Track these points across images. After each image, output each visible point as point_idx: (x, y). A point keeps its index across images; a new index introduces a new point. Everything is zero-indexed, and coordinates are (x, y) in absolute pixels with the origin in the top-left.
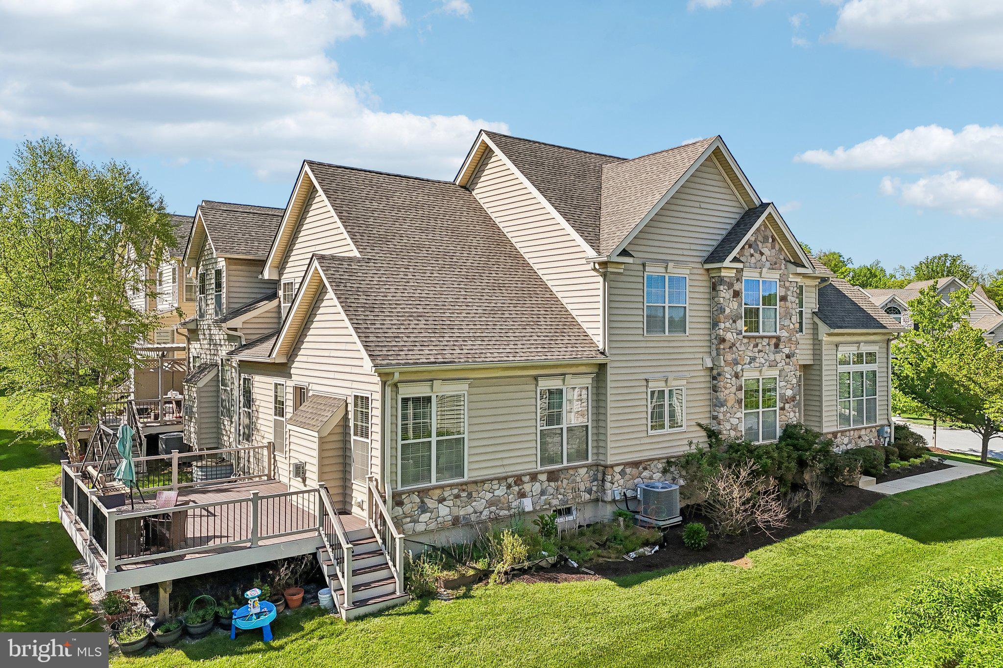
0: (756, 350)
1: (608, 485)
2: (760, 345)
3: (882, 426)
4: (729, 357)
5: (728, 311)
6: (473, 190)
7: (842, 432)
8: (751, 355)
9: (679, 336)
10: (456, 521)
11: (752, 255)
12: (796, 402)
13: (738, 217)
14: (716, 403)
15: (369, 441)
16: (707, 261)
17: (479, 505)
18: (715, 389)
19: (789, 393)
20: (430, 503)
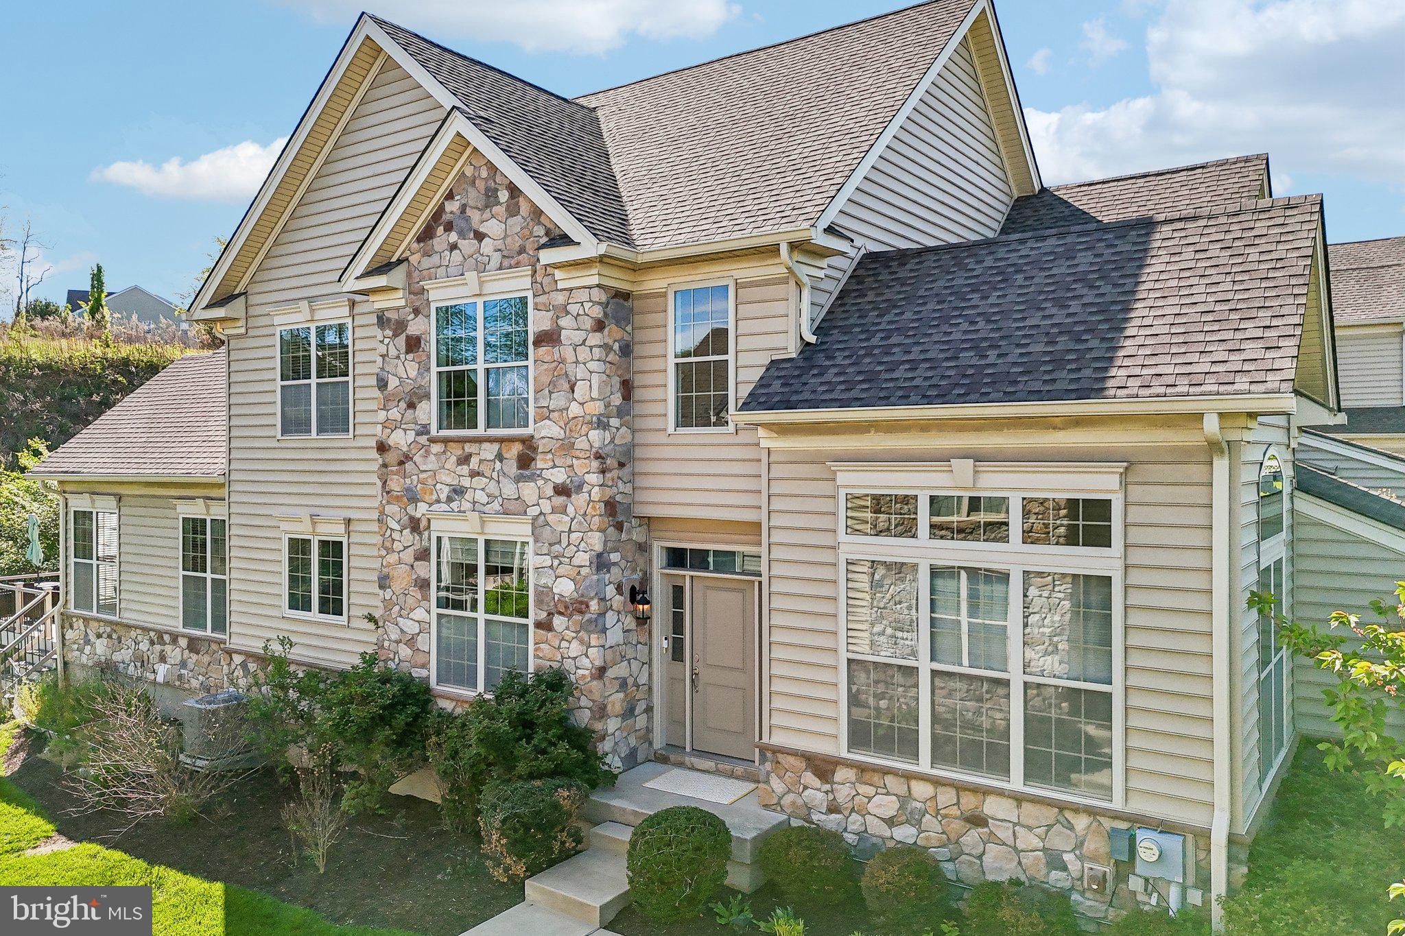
0: (464, 470)
2: (474, 462)
4: (396, 484)
5: (393, 383)
8: (449, 481)
9: (335, 439)
11: (454, 247)
19: (565, 588)
20: (91, 636)
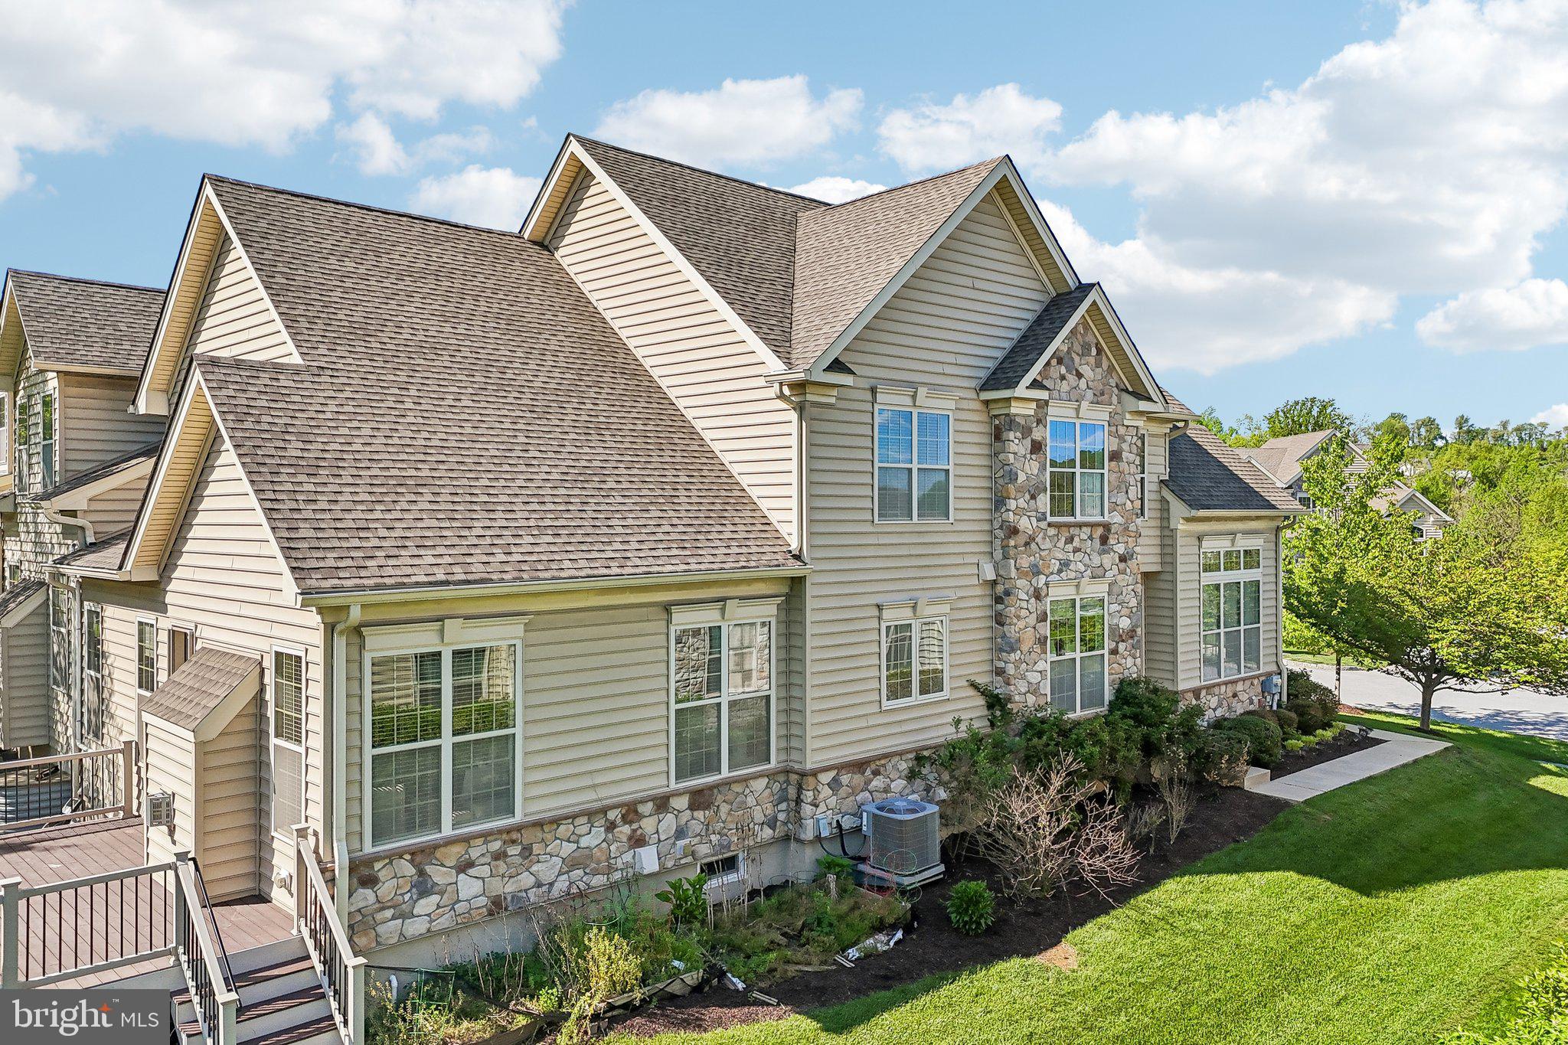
0: (1069, 547)
1: (807, 809)
2: (1076, 539)
3: (1269, 675)
4: (1025, 562)
5: (1022, 477)
6: (557, 249)
7: (1208, 688)
8: (1061, 557)
9: (936, 523)
10: (497, 906)
11: (1063, 378)
12: (1136, 639)
13: (1038, 308)
14: (1002, 645)
15: (302, 750)
16: (986, 386)
17: (546, 869)
18: (1000, 620)
19: (1125, 623)
20: (438, 875)
